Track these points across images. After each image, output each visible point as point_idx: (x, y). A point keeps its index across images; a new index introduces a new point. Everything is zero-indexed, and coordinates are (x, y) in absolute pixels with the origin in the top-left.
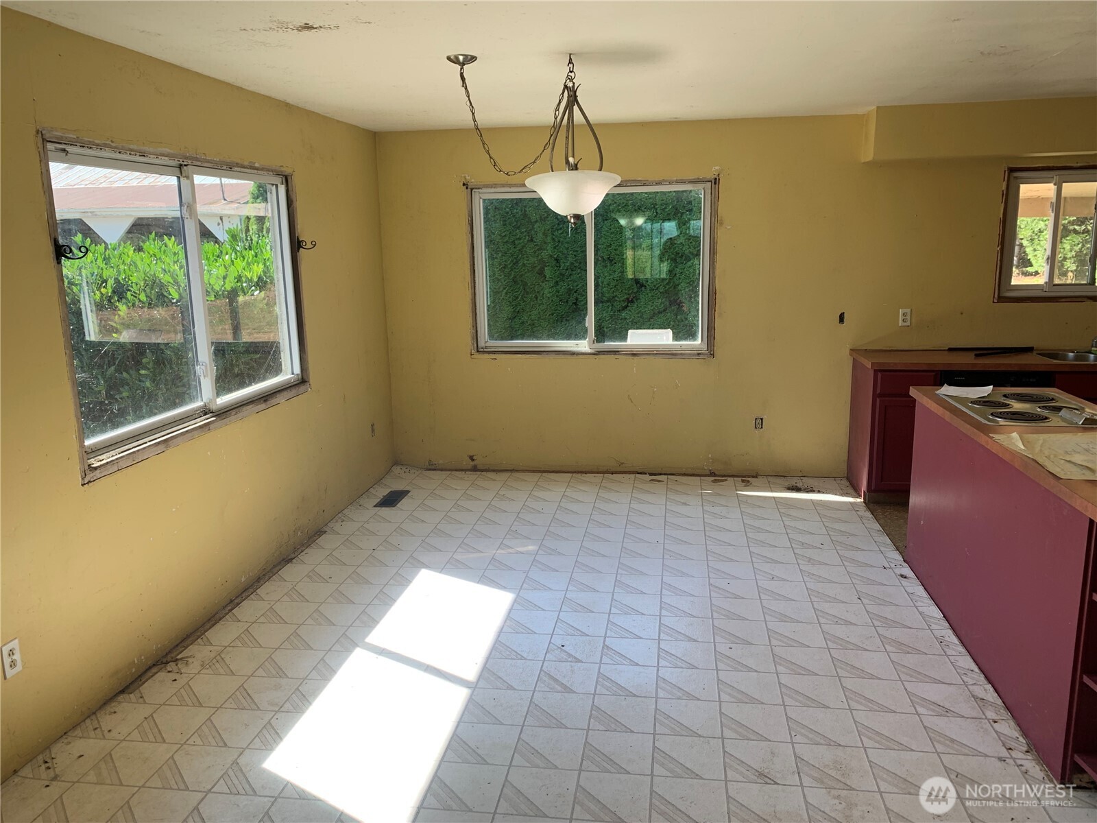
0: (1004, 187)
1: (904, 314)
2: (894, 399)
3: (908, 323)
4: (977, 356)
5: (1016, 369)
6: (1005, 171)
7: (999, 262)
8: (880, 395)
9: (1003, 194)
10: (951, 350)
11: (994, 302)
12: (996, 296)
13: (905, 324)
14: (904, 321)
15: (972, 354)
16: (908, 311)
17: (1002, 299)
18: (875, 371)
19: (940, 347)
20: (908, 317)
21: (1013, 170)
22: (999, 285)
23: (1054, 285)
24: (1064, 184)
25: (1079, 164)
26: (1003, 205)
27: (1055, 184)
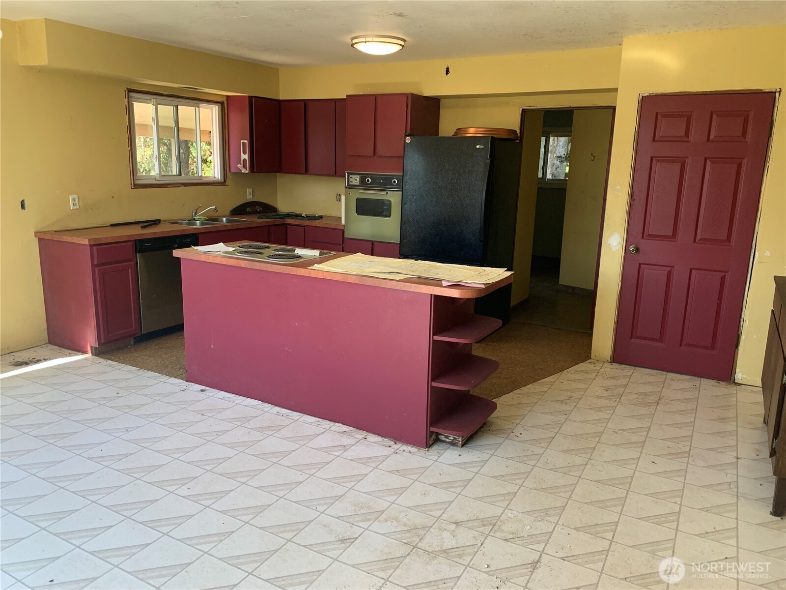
0: (126, 103)
1: (74, 199)
2: (109, 266)
3: (77, 207)
4: (143, 227)
5: (178, 234)
6: (125, 91)
7: (131, 158)
8: (97, 266)
9: (126, 108)
10: (113, 225)
11: (132, 188)
12: (132, 184)
13: (75, 208)
14: (74, 205)
15: (139, 226)
16: (76, 196)
17: (136, 186)
18: (91, 246)
19: (104, 224)
20: (77, 202)
21: (130, 91)
22: (133, 176)
23: (163, 176)
24: (158, 106)
25: (166, 93)
26: (127, 116)
27: (153, 105)
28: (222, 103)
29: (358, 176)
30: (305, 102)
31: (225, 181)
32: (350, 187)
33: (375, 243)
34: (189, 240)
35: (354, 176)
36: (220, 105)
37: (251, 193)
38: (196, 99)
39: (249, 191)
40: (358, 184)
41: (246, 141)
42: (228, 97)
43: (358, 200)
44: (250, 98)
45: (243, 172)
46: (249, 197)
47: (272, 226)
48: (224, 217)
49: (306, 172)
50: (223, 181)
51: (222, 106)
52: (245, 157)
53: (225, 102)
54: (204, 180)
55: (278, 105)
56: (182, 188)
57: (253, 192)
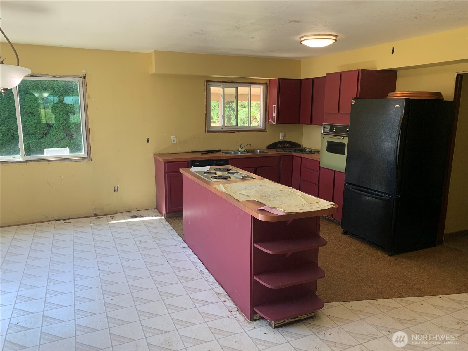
0: (205, 88)
1: (173, 138)
2: (173, 173)
3: (175, 142)
4: (202, 154)
5: (216, 158)
6: (205, 82)
7: (206, 118)
8: (167, 173)
9: (205, 91)
10: (192, 152)
11: (206, 133)
12: (206, 131)
14: (173, 141)
15: (200, 153)
16: (175, 137)
17: (208, 132)
18: (165, 163)
19: (188, 151)
20: (175, 140)
21: (207, 82)
22: (207, 126)
23: (225, 126)
24: (225, 88)
25: (229, 81)
26: (205, 95)
27: (222, 88)
28: (266, 84)
29: (329, 126)
30: (313, 79)
31: (265, 129)
32: (325, 133)
33: (336, 172)
34: (222, 162)
35: (327, 126)
36: (265, 85)
37: (283, 136)
38: (249, 83)
39: (282, 134)
40: (329, 131)
41: (275, 106)
42: (270, 80)
43: (328, 142)
44: (279, 79)
45: (273, 123)
46: (281, 138)
47: (281, 156)
48: (258, 149)
49: (311, 123)
50: (264, 129)
51: (266, 85)
52: (274, 115)
53: (268, 83)
54: (252, 129)
55: (300, 82)
56: (236, 133)
57: (284, 135)
